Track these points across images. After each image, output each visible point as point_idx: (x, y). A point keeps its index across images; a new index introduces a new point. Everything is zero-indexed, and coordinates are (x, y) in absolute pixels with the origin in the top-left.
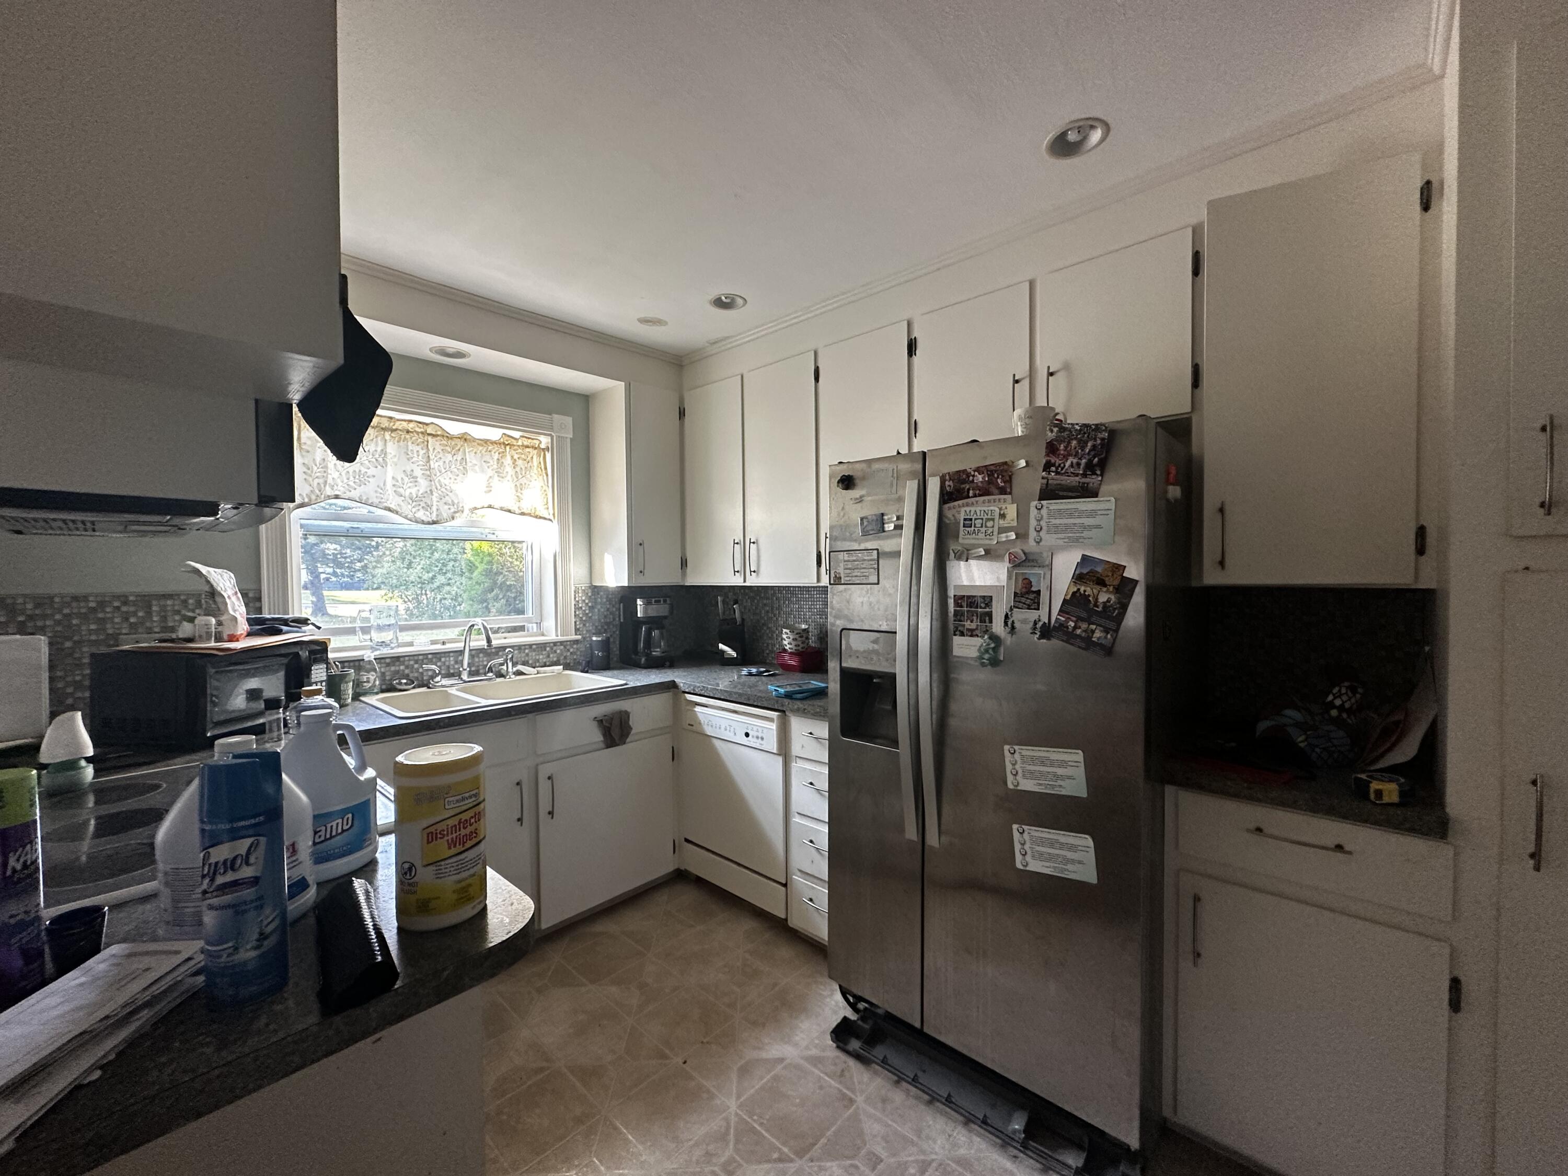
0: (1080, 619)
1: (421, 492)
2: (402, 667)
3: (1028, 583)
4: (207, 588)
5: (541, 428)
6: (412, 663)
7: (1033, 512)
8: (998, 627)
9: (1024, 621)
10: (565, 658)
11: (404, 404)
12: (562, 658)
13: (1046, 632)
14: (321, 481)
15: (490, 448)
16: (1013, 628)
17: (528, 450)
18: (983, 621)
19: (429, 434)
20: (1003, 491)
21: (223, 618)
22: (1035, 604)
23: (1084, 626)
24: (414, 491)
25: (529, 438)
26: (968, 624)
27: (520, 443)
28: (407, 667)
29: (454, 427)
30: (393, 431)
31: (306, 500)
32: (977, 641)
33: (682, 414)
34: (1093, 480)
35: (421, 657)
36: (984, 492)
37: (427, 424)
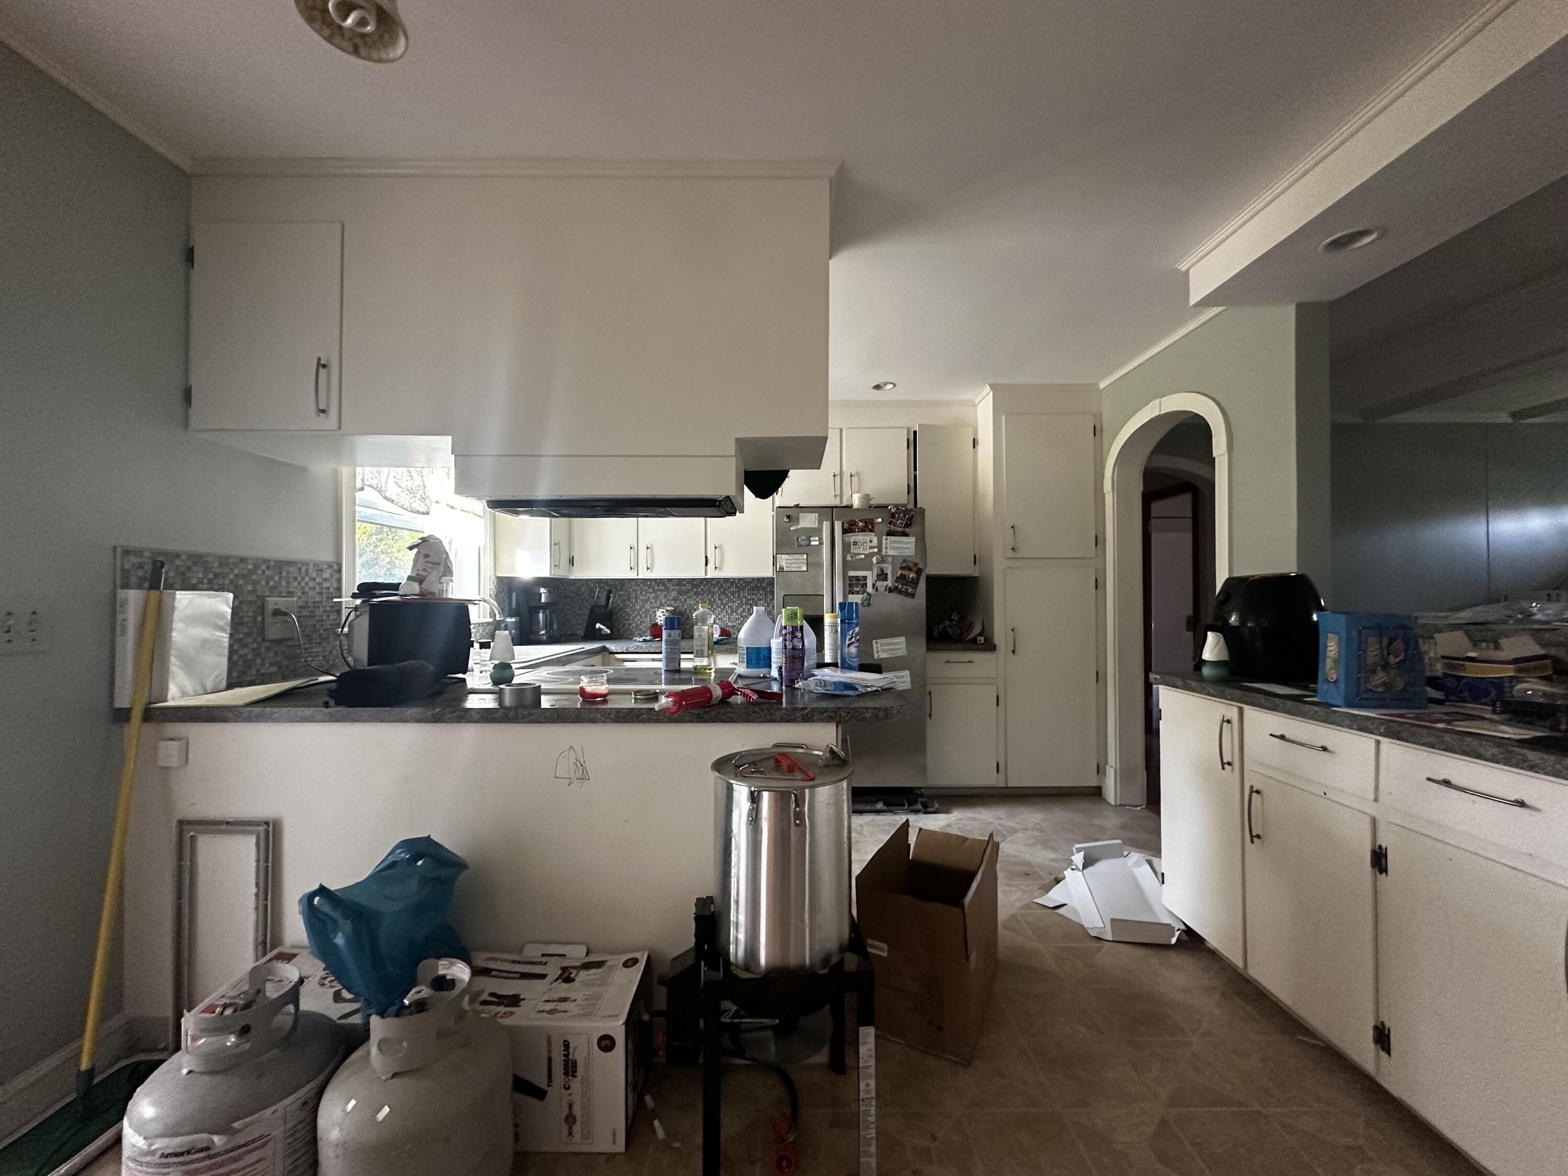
0: (903, 585)
3: (882, 571)
7: (884, 541)
8: (870, 589)
9: (881, 586)
13: (890, 591)
16: (877, 589)
18: (862, 587)
20: (871, 531)
22: (886, 579)
23: (905, 587)
24: (410, 484)
26: (856, 589)
32: (860, 596)
34: (907, 530)
36: (863, 530)
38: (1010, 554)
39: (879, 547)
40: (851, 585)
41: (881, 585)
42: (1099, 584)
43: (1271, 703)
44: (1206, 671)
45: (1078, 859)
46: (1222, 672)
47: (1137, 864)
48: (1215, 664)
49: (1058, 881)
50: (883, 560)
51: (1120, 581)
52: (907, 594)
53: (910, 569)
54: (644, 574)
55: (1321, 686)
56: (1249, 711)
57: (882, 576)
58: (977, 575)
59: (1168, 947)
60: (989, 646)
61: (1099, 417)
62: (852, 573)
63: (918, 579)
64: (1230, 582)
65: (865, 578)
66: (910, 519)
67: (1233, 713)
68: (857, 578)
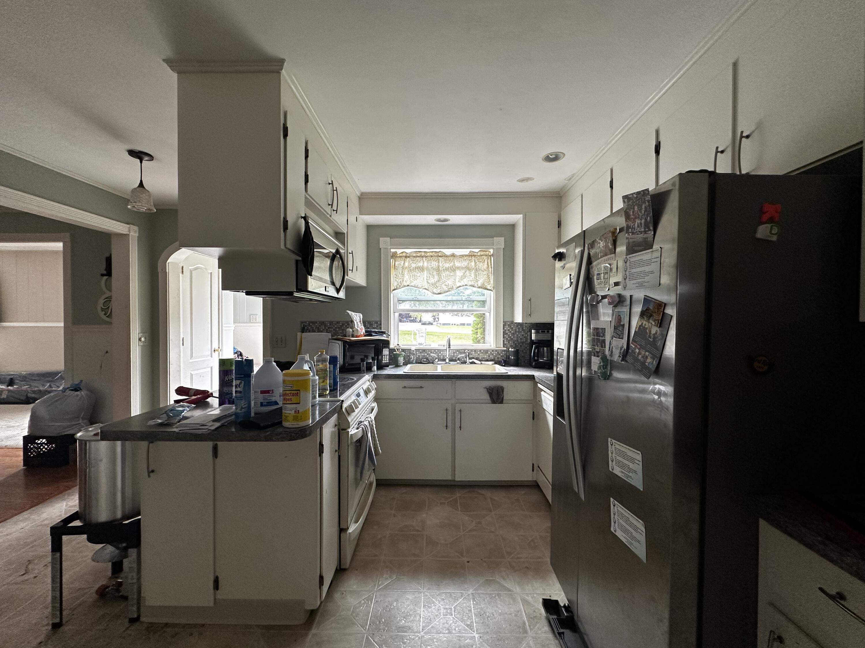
0: (641, 347)
1: (436, 281)
2: (426, 354)
4: (350, 320)
5: (488, 245)
6: (429, 353)
9: (617, 347)
10: (498, 358)
11: (431, 245)
12: (496, 358)
14: (401, 280)
15: (465, 258)
16: (612, 351)
17: (483, 257)
19: (439, 256)
20: (612, 252)
21: (354, 329)
23: (643, 352)
24: (433, 281)
25: (484, 251)
26: (596, 348)
27: (479, 254)
28: (428, 354)
29: (448, 252)
30: (426, 257)
31: (396, 288)
33: (559, 224)
34: (650, 235)
35: (433, 351)
36: (605, 253)
37: (438, 252)
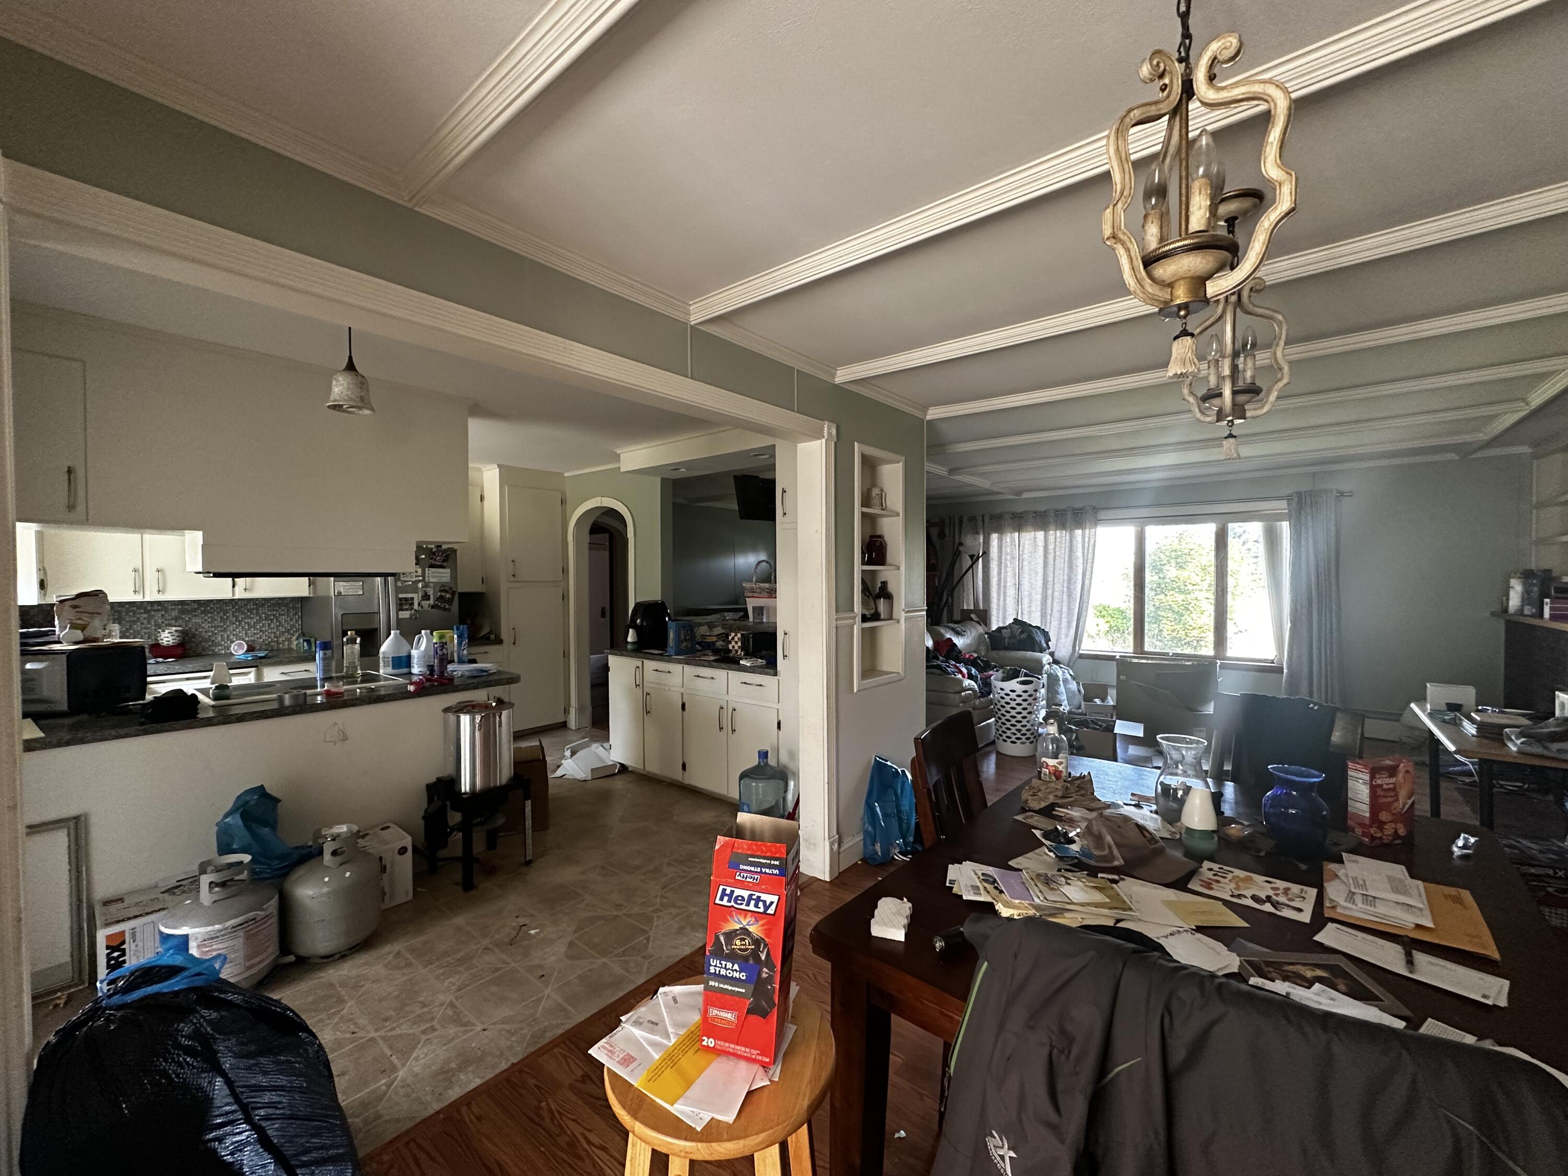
3: (426, 593)
7: (427, 572)
8: (416, 606)
13: (433, 607)
16: (422, 607)
18: (410, 605)
20: (417, 564)
22: (429, 599)
26: (405, 607)
32: (409, 612)
34: (445, 564)
38: (512, 579)
39: (423, 575)
40: (401, 604)
41: (425, 604)
42: (565, 597)
43: (653, 657)
44: (629, 647)
45: (568, 753)
46: (636, 646)
47: (597, 747)
48: (633, 643)
49: (559, 767)
50: (426, 585)
51: (577, 597)
52: (445, 609)
53: (447, 592)
54: (151, 596)
55: (668, 649)
56: (645, 661)
57: (426, 597)
58: (484, 591)
59: (615, 775)
60: (499, 642)
61: (563, 493)
62: (401, 596)
63: (453, 598)
64: (638, 606)
65: (412, 599)
66: (447, 556)
67: (640, 664)
68: (406, 599)
